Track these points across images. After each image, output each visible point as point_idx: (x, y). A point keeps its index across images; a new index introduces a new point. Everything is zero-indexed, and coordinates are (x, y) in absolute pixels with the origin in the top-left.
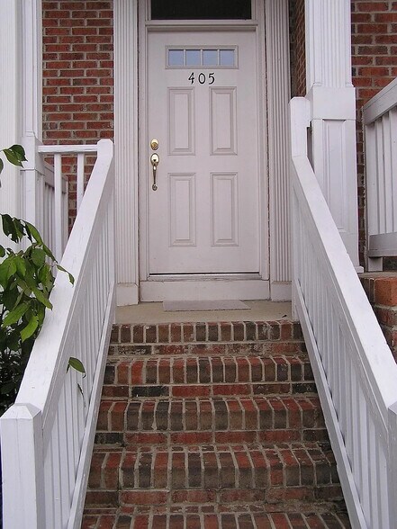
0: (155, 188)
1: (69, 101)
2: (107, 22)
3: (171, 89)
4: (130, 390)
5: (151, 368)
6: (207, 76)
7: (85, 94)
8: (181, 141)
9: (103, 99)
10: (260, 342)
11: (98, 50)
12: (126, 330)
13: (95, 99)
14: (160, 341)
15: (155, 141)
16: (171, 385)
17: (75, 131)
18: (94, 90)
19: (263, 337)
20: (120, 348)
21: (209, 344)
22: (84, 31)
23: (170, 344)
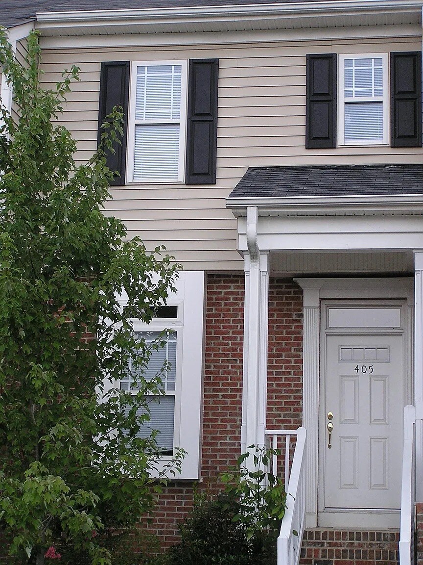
0: (330, 447)
1: (273, 387)
2: (299, 333)
3: (342, 377)
4: (313, 561)
5: (324, 551)
6: (368, 368)
7: (283, 382)
8: (349, 414)
9: (295, 385)
10: (384, 542)
11: (293, 352)
12: (311, 533)
13: (290, 385)
14: (329, 540)
15: (330, 413)
16: (334, 559)
17: (276, 407)
18: (289, 379)
19: (385, 540)
20: (307, 542)
21: (356, 542)
22: (283, 339)
23: (335, 541)
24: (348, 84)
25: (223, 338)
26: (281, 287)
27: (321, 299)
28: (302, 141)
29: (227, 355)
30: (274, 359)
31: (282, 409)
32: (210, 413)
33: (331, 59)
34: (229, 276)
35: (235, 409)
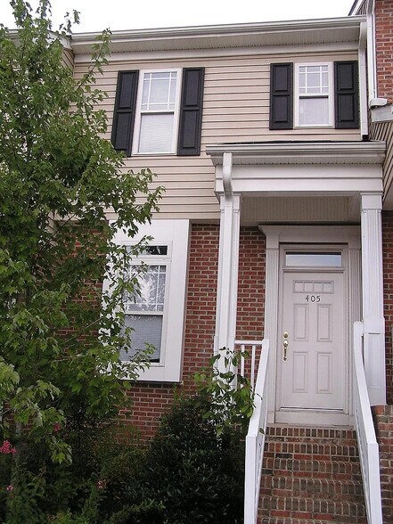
0: (285, 359)
2: (262, 269)
3: (296, 304)
4: (275, 454)
6: (316, 298)
7: (249, 307)
8: (300, 334)
9: (259, 310)
10: (336, 439)
11: (257, 283)
12: (272, 429)
13: (255, 309)
14: (288, 435)
15: (286, 333)
16: (294, 454)
17: (243, 326)
18: (254, 305)
19: (338, 437)
20: (270, 437)
21: (312, 438)
22: (250, 273)
23: (293, 437)
24: (302, 84)
25: (203, 272)
26: (249, 234)
27: (280, 243)
28: (267, 125)
29: (205, 286)
30: (243, 289)
31: (248, 328)
32: (191, 330)
33: (289, 67)
34: (209, 225)
35: (210, 327)
